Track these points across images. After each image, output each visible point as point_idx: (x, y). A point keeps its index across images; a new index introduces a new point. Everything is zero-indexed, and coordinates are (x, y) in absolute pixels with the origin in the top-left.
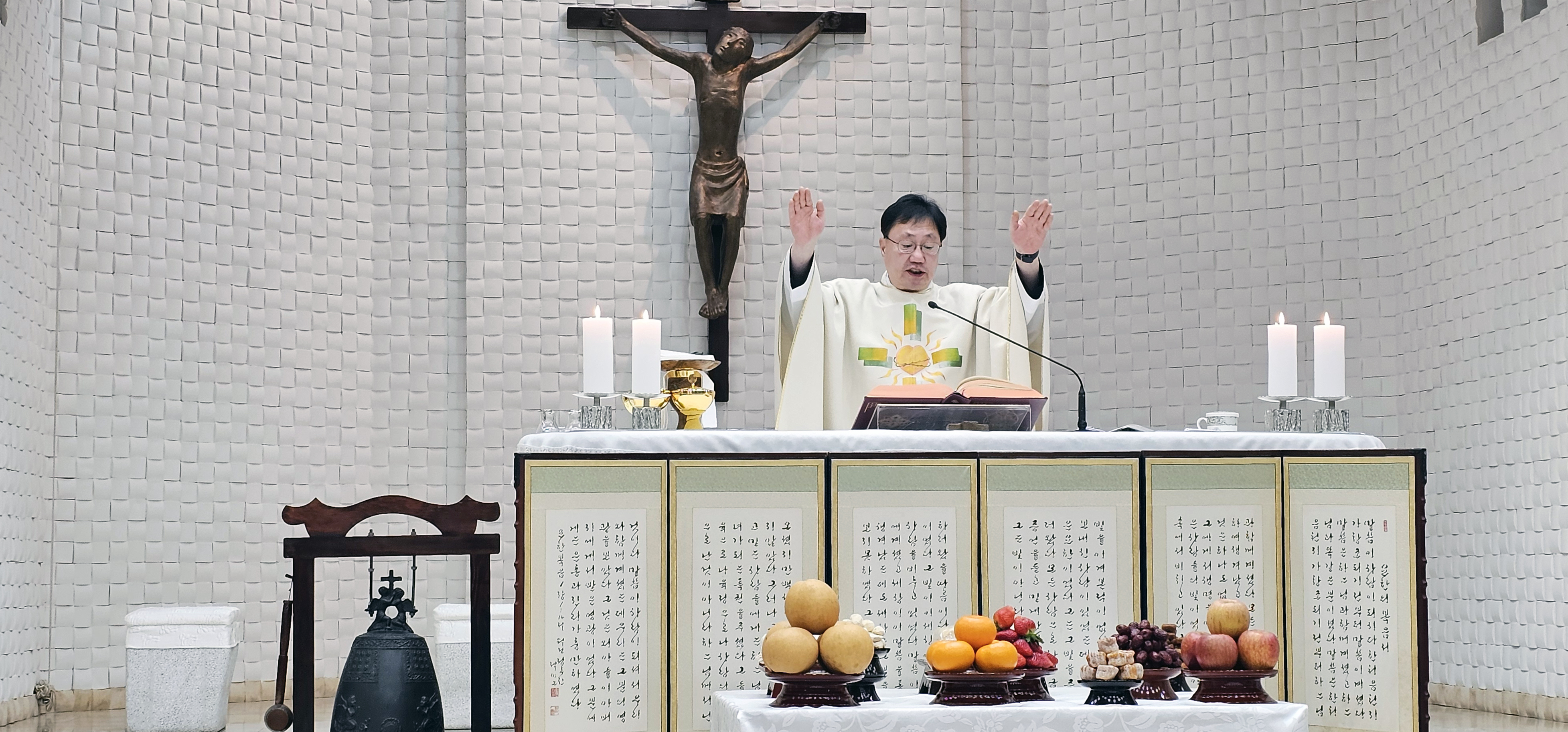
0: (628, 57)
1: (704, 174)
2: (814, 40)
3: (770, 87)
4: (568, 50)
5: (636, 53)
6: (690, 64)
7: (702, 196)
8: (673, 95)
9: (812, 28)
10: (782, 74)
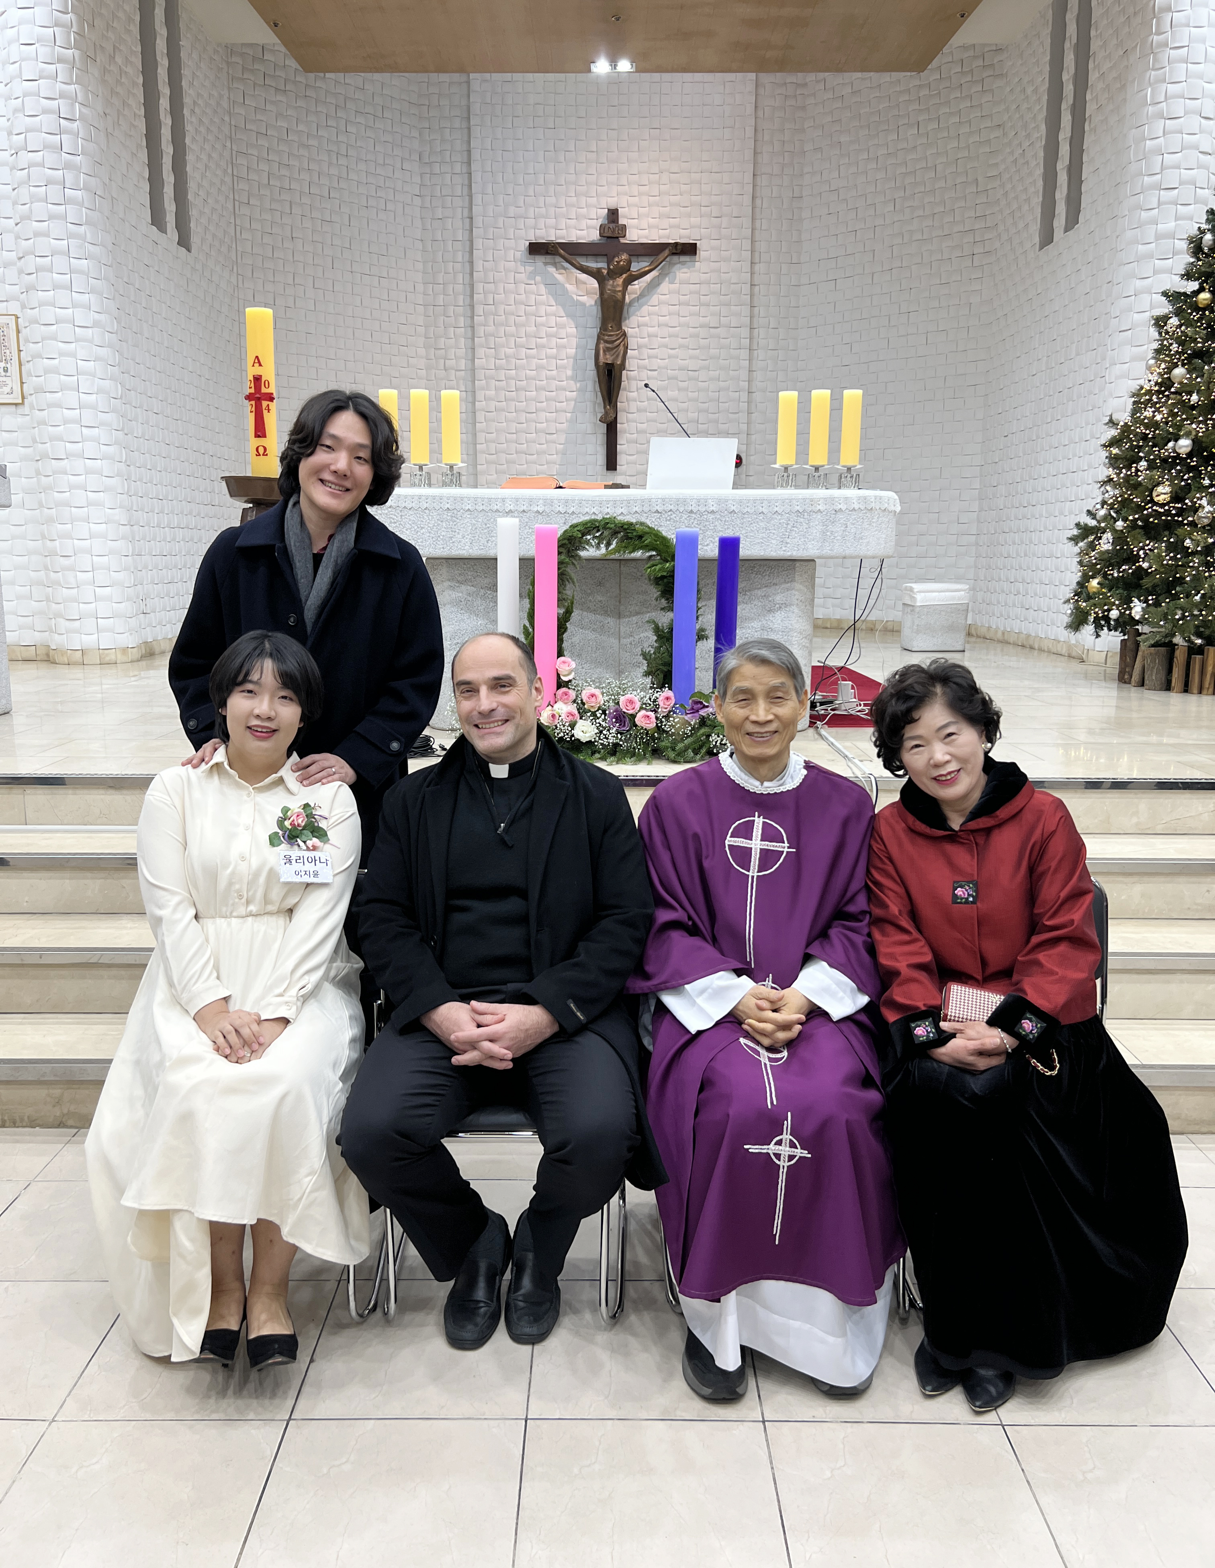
0: (563, 271)
1: (603, 340)
2: (668, 259)
3: (642, 289)
4: (530, 269)
5: (567, 268)
6: (595, 274)
7: (601, 352)
8: (588, 293)
9: (667, 252)
10: (649, 281)
